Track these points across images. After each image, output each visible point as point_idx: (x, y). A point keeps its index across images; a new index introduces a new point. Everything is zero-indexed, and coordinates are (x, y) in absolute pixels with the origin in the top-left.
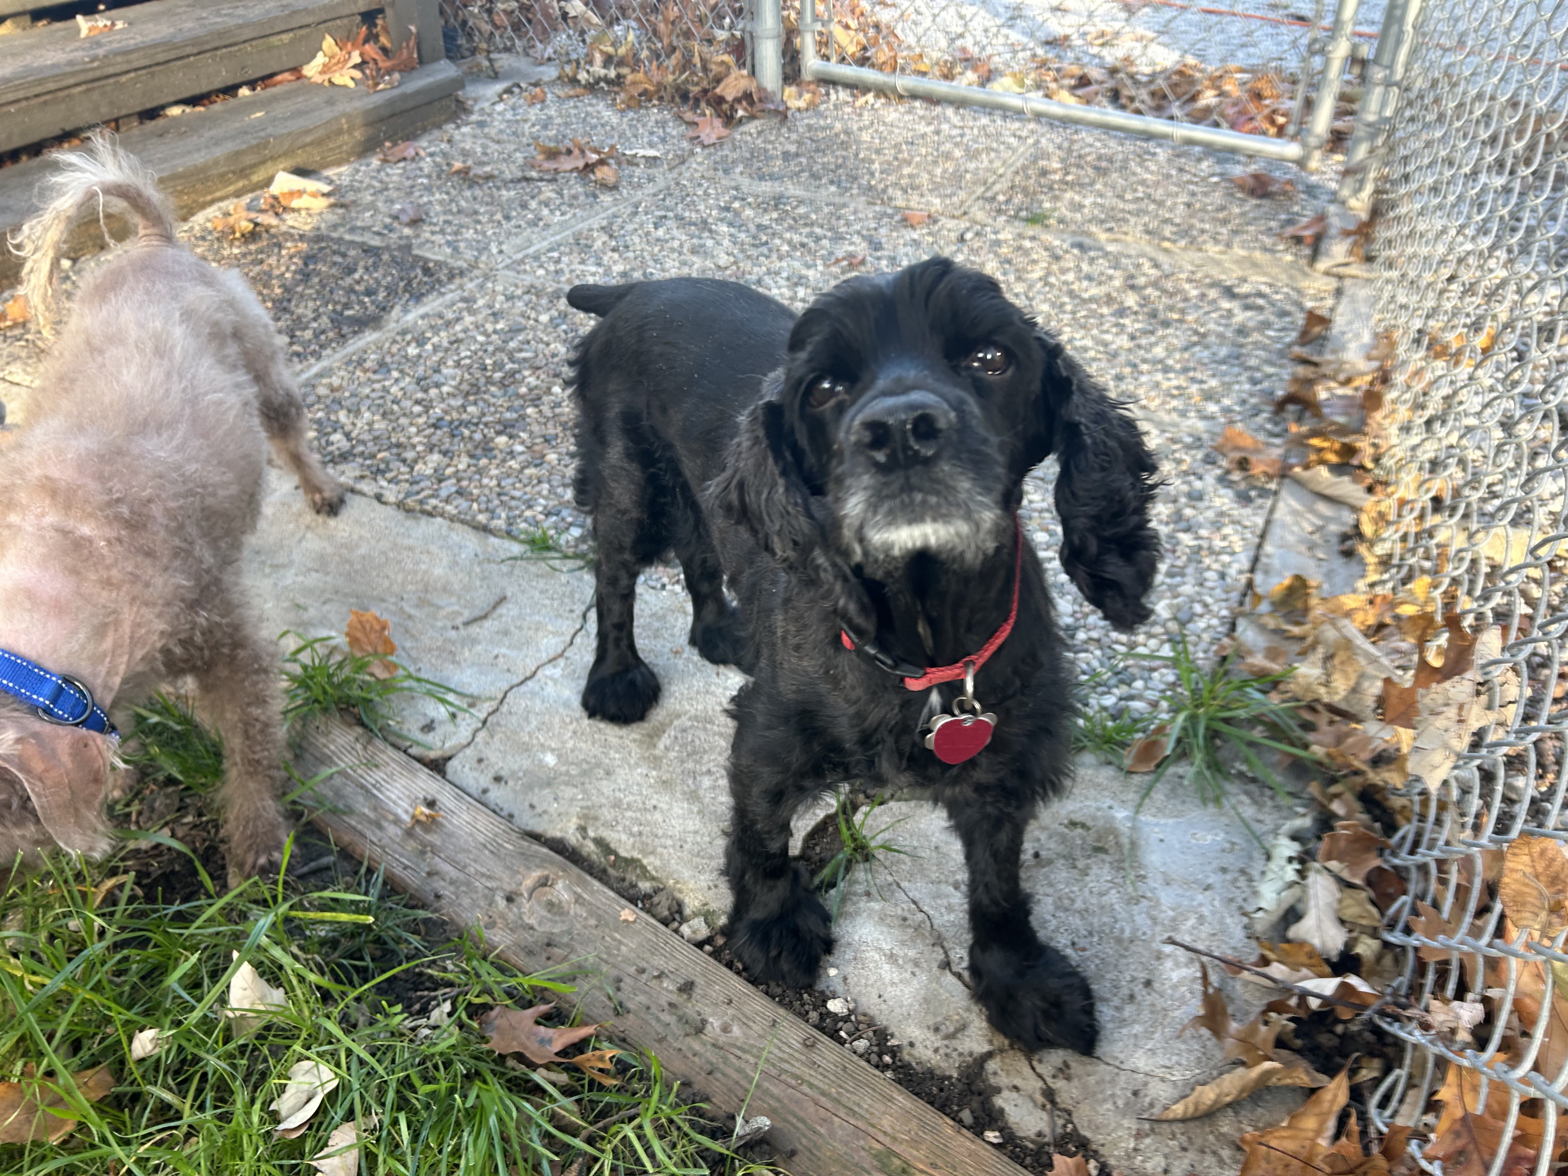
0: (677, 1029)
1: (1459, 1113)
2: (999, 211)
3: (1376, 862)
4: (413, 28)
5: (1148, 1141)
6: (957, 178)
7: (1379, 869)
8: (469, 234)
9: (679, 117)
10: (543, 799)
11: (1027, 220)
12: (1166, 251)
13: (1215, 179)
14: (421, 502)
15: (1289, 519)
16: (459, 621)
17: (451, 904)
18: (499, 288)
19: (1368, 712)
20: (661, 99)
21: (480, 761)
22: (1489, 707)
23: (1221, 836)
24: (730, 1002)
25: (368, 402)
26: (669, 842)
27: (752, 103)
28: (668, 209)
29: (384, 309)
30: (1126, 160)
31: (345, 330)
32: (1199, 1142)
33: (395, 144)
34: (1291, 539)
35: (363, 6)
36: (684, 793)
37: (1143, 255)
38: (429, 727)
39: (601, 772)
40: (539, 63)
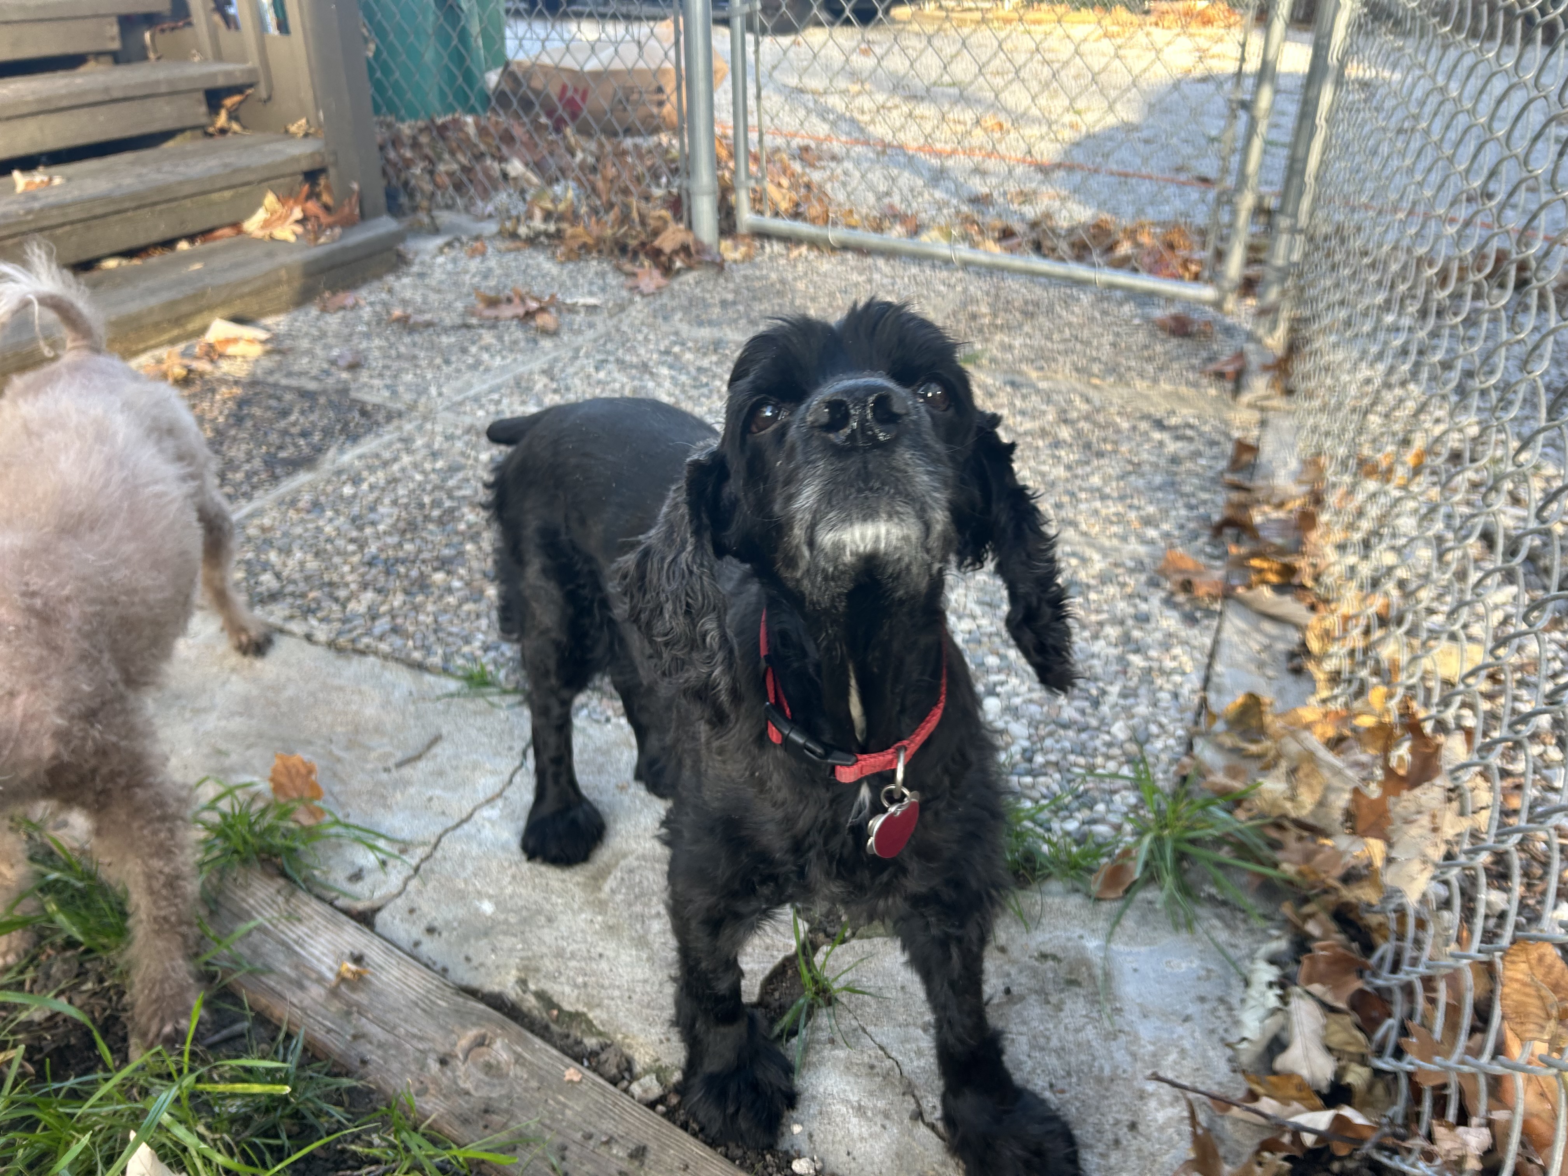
3: (1358, 984)
4: (355, 186)
7: (1361, 992)
8: (409, 377)
9: (618, 269)
10: (479, 948)
12: (1096, 387)
13: (1137, 321)
14: (353, 641)
15: (1236, 639)
16: (391, 763)
17: (378, 1070)
18: (438, 429)
19: (1337, 826)
20: (600, 252)
21: (412, 911)
22: (1462, 813)
23: (1196, 964)
24: (686, 1167)
25: (300, 542)
26: (617, 993)
27: (689, 255)
28: (609, 353)
29: (319, 450)
30: (1051, 305)
31: (278, 471)
33: (334, 293)
34: (1240, 658)
35: (305, 166)
36: (632, 939)
37: (1074, 390)
38: (357, 876)
39: (542, 920)
40: (481, 218)
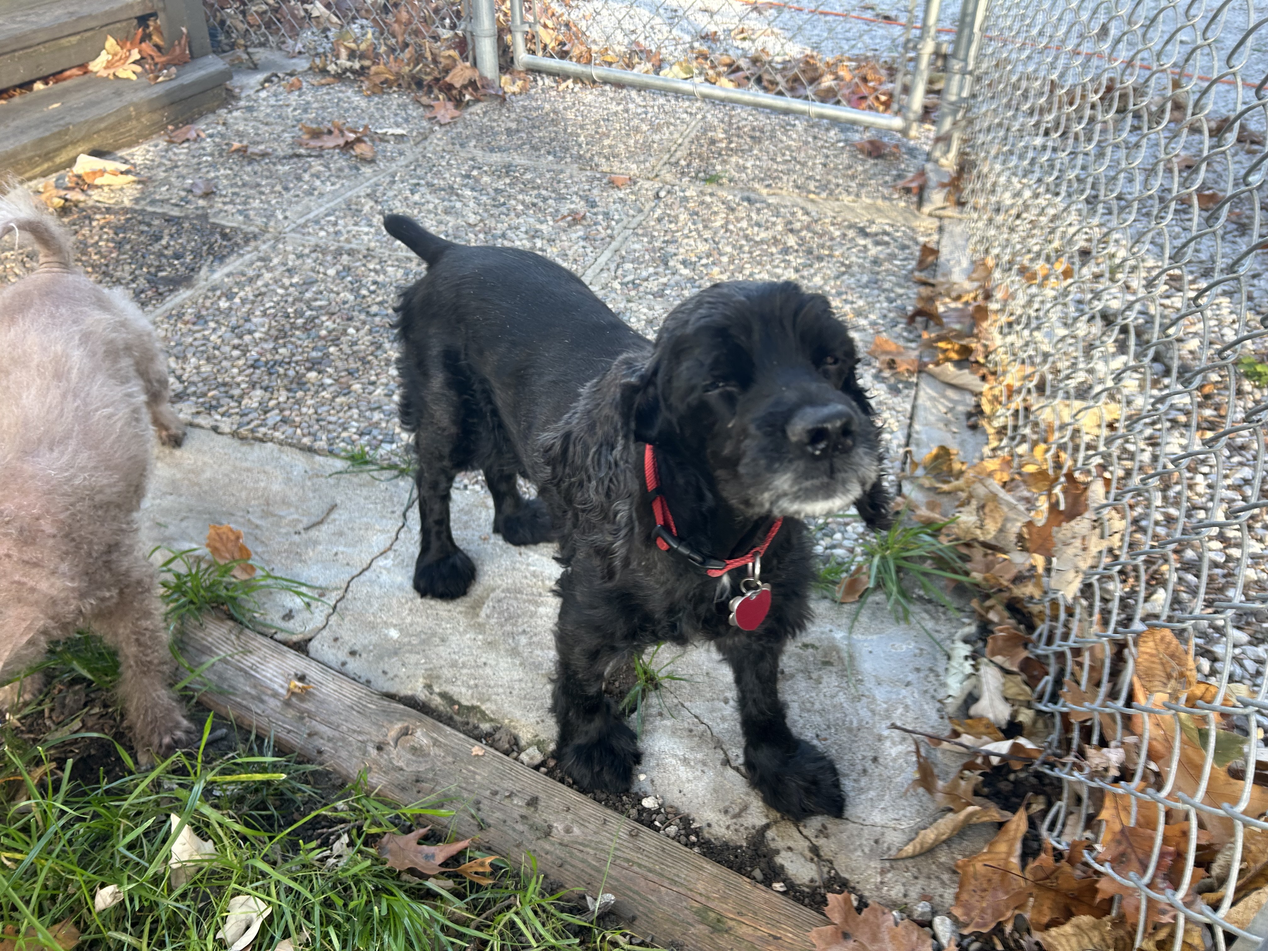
0: (530, 835)
1: (1117, 827)
2: (683, 173)
3: (1025, 654)
4: (184, 30)
5: (889, 875)
6: (647, 147)
7: (1027, 659)
8: (256, 204)
9: (417, 101)
10: (393, 665)
11: (705, 180)
12: (812, 201)
13: (841, 144)
14: (252, 431)
15: (928, 404)
16: (300, 527)
17: (332, 757)
18: (289, 248)
19: (1012, 545)
20: (399, 86)
21: (336, 640)
22: (1102, 537)
23: (912, 645)
24: (568, 809)
25: (192, 350)
26: (501, 690)
27: (476, 89)
28: (420, 178)
29: (193, 270)
30: (773, 130)
31: (162, 289)
32: (925, 871)
33: (177, 128)
34: (932, 419)
35: (138, 11)
36: (507, 651)
37: (796, 205)
38: (289, 616)
39: (437, 640)
40: (292, 56)
